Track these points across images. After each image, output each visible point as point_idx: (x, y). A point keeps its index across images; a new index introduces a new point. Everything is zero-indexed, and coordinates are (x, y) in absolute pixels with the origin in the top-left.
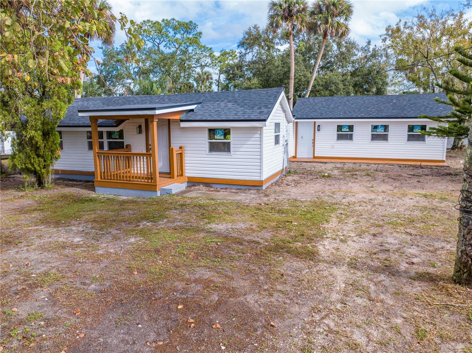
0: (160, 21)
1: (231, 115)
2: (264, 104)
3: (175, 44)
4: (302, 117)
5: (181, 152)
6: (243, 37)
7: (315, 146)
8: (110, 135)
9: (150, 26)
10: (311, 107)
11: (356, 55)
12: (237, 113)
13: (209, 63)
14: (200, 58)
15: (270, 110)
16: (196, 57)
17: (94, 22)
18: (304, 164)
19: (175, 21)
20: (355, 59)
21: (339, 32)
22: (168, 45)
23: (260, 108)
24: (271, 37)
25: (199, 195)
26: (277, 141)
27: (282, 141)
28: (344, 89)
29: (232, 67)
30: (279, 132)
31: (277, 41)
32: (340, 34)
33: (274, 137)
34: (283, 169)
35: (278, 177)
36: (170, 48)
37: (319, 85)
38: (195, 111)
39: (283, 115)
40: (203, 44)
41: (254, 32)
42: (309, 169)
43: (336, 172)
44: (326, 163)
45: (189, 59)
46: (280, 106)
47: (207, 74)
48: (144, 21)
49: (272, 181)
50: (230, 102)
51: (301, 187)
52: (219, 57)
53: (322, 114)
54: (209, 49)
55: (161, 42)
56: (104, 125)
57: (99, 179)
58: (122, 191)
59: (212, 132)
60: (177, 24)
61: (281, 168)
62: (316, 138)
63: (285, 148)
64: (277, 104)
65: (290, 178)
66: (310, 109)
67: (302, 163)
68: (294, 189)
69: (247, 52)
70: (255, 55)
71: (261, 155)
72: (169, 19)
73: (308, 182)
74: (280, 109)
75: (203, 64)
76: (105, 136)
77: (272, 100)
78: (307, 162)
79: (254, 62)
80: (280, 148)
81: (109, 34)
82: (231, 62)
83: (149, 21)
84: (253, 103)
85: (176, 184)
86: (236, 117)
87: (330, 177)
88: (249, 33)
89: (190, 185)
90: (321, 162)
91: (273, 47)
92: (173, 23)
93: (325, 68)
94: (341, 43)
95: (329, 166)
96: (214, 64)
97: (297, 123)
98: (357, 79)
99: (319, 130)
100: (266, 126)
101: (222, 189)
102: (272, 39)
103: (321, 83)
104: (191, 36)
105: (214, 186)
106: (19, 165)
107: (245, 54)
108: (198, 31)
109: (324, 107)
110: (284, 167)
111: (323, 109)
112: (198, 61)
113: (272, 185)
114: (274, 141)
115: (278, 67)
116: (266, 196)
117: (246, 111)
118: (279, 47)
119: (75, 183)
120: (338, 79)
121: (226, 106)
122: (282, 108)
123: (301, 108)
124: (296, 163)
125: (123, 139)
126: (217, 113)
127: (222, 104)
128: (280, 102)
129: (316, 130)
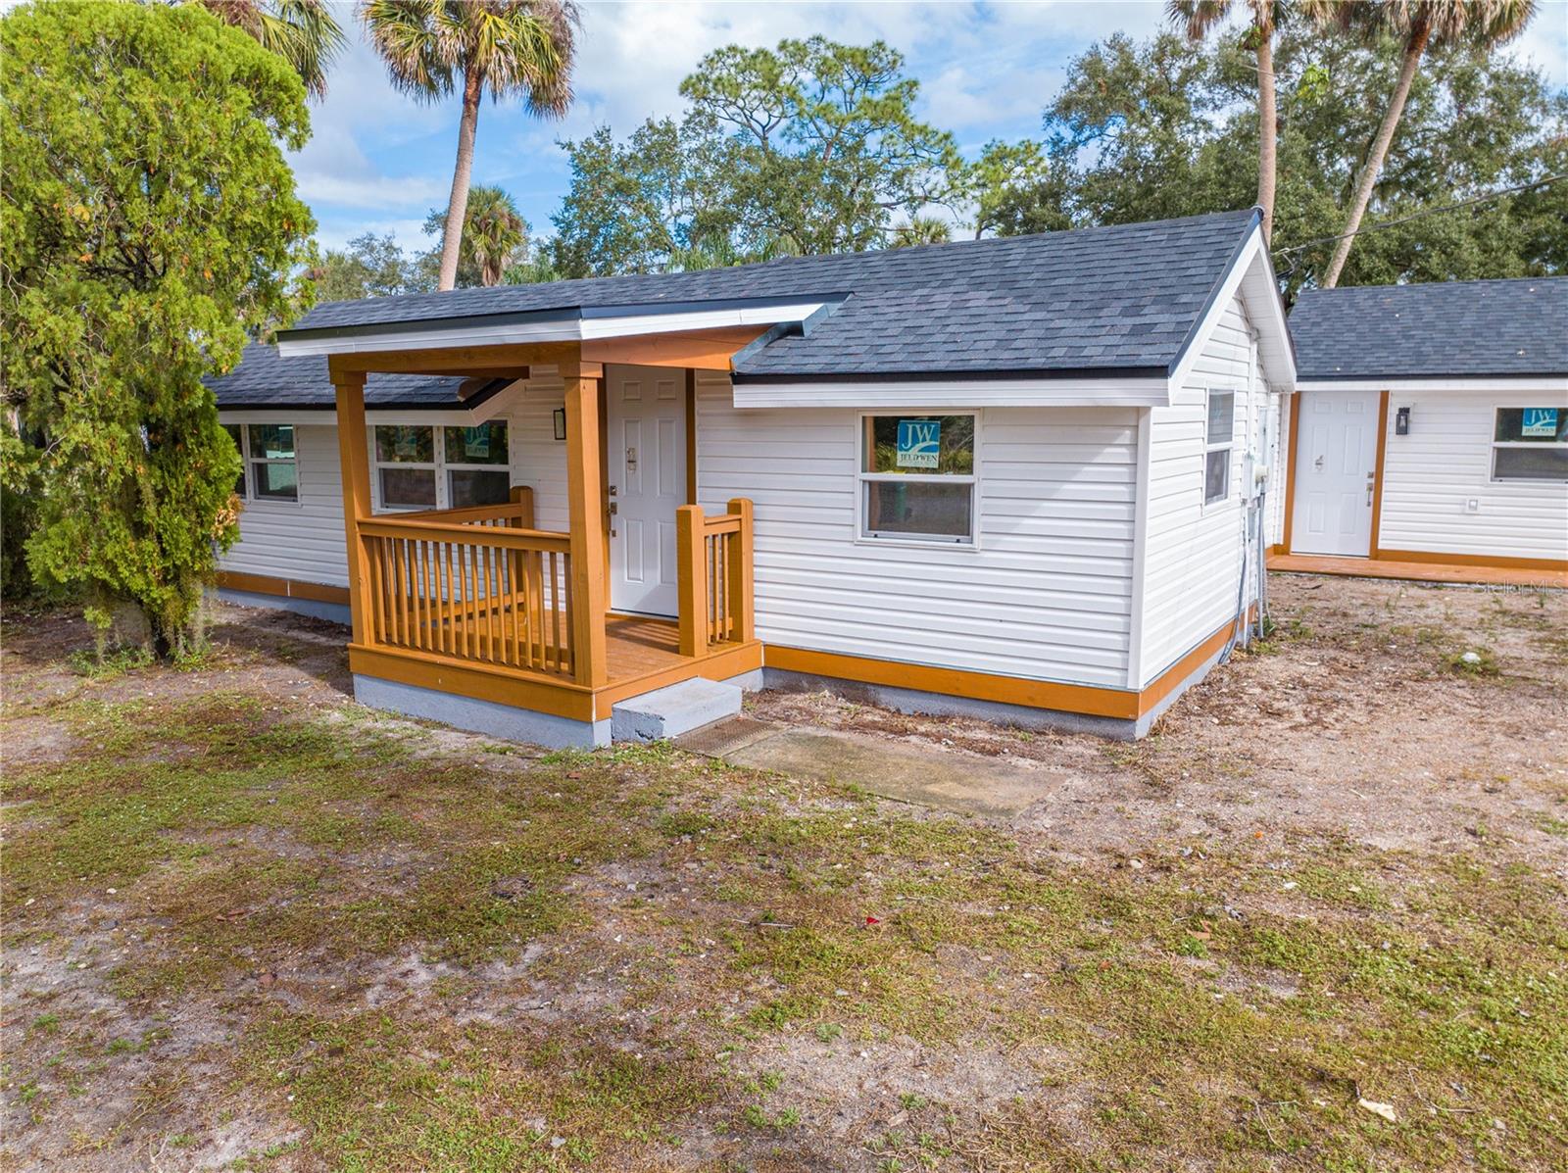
0: (772, 47)
1: (980, 345)
2: (1156, 292)
3: (819, 123)
4: (1322, 371)
5: (733, 527)
6: (1066, 81)
7: (1383, 504)
8: (457, 440)
9: (736, 66)
10: (1364, 328)
11: (1532, 130)
12: (1013, 335)
13: (939, 188)
14: (906, 171)
15: (1194, 316)
16: (896, 166)
17: (494, 22)
18: (1333, 585)
19: (822, 46)
20: (1530, 145)
21: (1482, 18)
22: (796, 128)
23: (1135, 310)
24: (1175, 75)
25: (794, 756)
26: (1216, 485)
27: (1238, 481)
28: (1481, 265)
29: (1022, 200)
30: (1228, 435)
31: (1199, 91)
32: (1487, 23)
33: (1202, 465)
34: (1237, 620)
35: (1214, 660)
36: (801, 141)
37: (1371, 251)
38: (807, 332)
39: (1248, 352)
40: (920, 122)
41: (1110, 62)
42: (1363, 615)
43: (1513, 644)
44: (1437, 584)
45: (868, 173)
46: (1236, 308)
47: (933, 230)
48: (718, 53)
49: (1185, 686)
50: (978, 285)
51: (1346, 734)
52: (976, 167)
53: (1420, 357)
54: (940, 135)
55: (774, 120)
56: (424, 400)
57: (369, 643)
58: (448, 707)
59: (886, 431)
60: (830, 54)
61: (1228, 613)
62: (1386, 467)
63: (1252, 515)
64: (1226, 298)
65: (1274, 667)
66: (1361, 336)
67: (1320, 580)
68: (1309, 750)
69: (1082, 137)
70: (1114, 146)
71: (1132, 559)
72: (803, 38)
73: (1379, 698)
74: (1238, 322)
75: (918, 192)
76: (439, 447)
77: (1199, 269)
78: (1345, 576)
79: (1103, 177)
80: (1230, 512)
81: (552, 69)
82: (1020, 185)
83: (733, 49)
84: (1095, 287)
85: (700, 683)
86: (1006, 355)
87: (1495, 674)
88: (1092, 66)
89: (776, 682)
90: (1413, 580)
91: (1183, 114)
92: (817, 52)
93: (1397, 184)
94: (1472, 78)
95: (1467, 605)
96: (958, 192)
97: (1297, 398)
98: (1541, 223)
99: (1403, 431)
100: (1165, 402)
101: (924, 716)
102: (1182, 82)
103: (1380, 243)
104: (878, 96)
105: (885, 697)
106: (58, 567)
107: (1074, 146)
108: (905, 79)
109: (1430, 326)
110: (1246, 606)
111: (1427, 334)
112: (897, 179)
113: (1182, 709)
114: (1200, 480)
115: (1202, 183)
116: (1158, 788)
117: (1058, 323)
118: (1207, 114)
119: (322, 640)
120: (1457, 230)
121: (960, 306)
122: (1247, 319)
123: (1316, 330)
124: (1291, 578)
125: (505, 462)
126: (909, 339)
127: (943, 299)
128: (1240, 290)
129: (1391, 427)
